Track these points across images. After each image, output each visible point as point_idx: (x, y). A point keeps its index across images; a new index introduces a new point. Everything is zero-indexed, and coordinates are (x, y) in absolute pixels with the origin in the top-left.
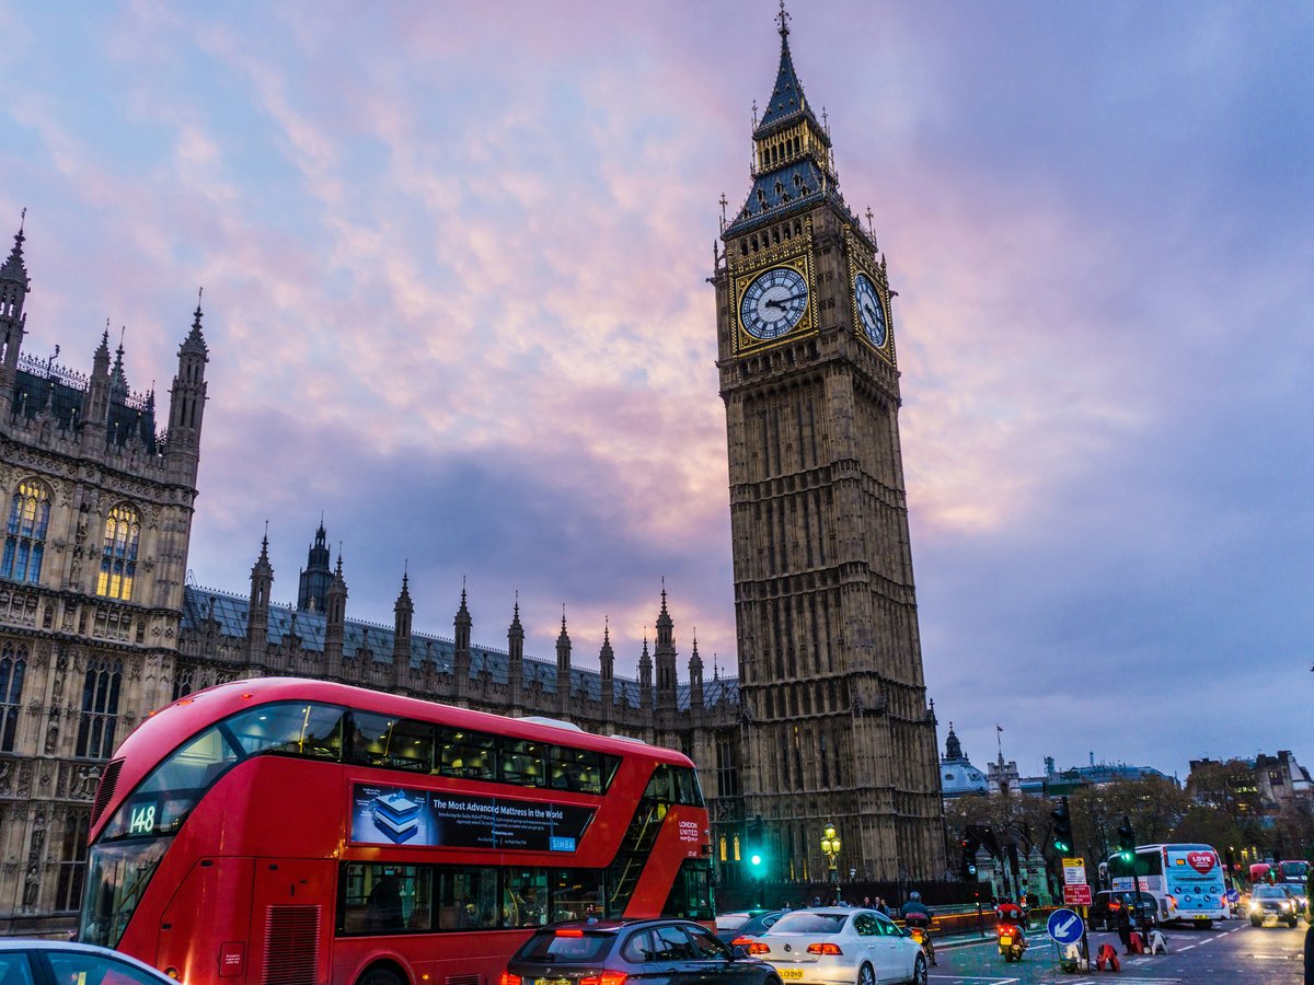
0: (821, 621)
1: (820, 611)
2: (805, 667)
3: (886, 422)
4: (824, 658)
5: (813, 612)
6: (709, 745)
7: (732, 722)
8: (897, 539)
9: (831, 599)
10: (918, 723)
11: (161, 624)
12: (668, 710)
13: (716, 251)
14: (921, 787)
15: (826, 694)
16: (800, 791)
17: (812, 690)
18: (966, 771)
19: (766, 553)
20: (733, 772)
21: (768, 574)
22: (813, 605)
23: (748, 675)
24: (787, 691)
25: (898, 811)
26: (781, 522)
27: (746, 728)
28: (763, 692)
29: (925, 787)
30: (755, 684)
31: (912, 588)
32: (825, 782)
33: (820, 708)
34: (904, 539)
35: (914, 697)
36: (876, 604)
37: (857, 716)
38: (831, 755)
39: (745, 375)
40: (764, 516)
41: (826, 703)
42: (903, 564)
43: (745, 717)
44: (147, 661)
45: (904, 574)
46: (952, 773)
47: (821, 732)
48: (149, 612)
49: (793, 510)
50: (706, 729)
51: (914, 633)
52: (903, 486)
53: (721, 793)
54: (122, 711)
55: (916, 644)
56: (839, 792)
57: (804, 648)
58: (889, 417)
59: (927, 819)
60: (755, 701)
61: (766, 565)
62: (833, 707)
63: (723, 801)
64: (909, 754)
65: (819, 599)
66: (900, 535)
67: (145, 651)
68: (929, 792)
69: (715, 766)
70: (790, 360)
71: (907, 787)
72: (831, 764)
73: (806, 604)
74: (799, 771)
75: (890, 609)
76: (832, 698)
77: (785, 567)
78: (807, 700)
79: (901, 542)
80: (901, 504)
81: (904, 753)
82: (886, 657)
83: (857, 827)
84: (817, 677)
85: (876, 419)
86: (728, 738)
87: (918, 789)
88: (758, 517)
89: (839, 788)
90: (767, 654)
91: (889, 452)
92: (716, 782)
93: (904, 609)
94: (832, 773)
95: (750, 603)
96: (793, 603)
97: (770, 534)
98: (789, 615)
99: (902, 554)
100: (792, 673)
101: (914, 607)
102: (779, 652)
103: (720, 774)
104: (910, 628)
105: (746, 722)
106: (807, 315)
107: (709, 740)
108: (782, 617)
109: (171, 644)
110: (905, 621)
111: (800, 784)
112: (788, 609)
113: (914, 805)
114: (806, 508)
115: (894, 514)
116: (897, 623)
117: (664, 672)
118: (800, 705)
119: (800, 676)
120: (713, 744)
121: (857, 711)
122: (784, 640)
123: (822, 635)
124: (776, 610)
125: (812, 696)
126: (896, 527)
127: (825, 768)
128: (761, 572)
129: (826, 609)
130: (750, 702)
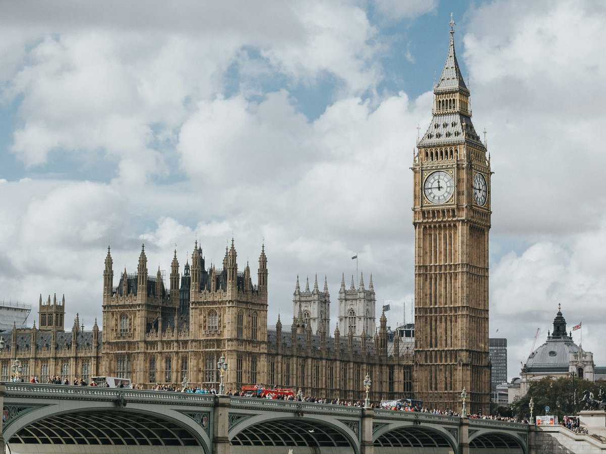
0: (449, 327)
1: (448, 323)
2: (441, 345)
3: (483, 237)
4: (449, 342)
5: (446, 323)
6: (400, 371)
7: (411, 363)
8: (483, 289)
9: (453, 319)
10: (485, 366)
11: (264, 346)
12: (384, 356)
13: (414, 154)
14: (483, 391)
15: (448, 356)
16: (436, 392)
17: (443, 354)
18: (567, 349)
19: (428, 296)
20: (410, 382)
21: (429, 305)
22: (446, 320)
23: (418, 345)
24: (433, 353)
25: (473, 400)
26: (435, 284)
27: (417, 366)
28: (424, 352)
29: (485, 391)
30: (421, 349)
31: (488, 311)
32: (446, 389)
33: (446, 361)
34: (486, 290)
35: (484, 356)
36: (471, 320)
37: (460, 366)
38: (449, 379)
39: (424, 218)
40: (428, 280)
41: (449, 359)
42: (485, 301)
43: (416, 362)
44: (262, 356)
45: (485, 305)
46: (555, 350)
47: (446, 371)
48: (261, 342)
49: (441, 280)
50: (399, 365)
51: (487, 329)
52: (488, 266)
53: (404, 390)
54: (257, 371)
55: (487, 334)
56: (451, 393)
57: (441, 337)
58: (484, 234)
59: (484, 404)
60: (421, 356)
61: (428, 301)
62: (451, 361)
63: (405, 394)
64: (480, 379)
65: (448, 318)
66: (484, 288)
67: (261, 353)
68: (486, 393)
69: (403, 380)
70: (444, 216)
71: (477, 391)
72: (448, 382)
73: (443, 320)
74: (436, 384)
75: (477, 321)
76: (451, 357)
77: (436, 303)
78: (441, 357)
79: (484, 291)
80: (486, 275)
81: (477, 378)
82: (473, 342)
83: (457, 406)
84: (446, 349)
85: (479, 238)
86: (408, 369)
87: (482, 392)
88: (426, 280)
89: (451, 391)
90: (426, 337)
91: (483, 250)
92: (402, 386)
93: (483, 320)
94: (449, 386)
95: (421, 316)
96: (438, 318)
97: (431, 288)
98: (436, 323)
99: (485, 296)
100: (436, 346)
101: (487, 319)
102: (431, 337)
103: (404, 383)
104: (485, 327)
105: (416, 364)
106: (453, 195)
107: (401, 369)
108: (433, 323)
109: (266, 351)
110: (483, 325)
111: (436, 389)
112: (436, 321)
113: (480, 398)
114: (446, 280)
115: (483, 278)
116: (479, 326)
117: (383, 341)
118: (438, 359)
119: (439, 348)
120: (402, 371)
121: (460, 364)
122: (434, 333)
123: (449, 333)
124: (431, 321)
125: (443, 356)
126: (483, 284)
127: (446, 384)
128: (426, 303)
129: (451, 322)
130: (419, 356)
